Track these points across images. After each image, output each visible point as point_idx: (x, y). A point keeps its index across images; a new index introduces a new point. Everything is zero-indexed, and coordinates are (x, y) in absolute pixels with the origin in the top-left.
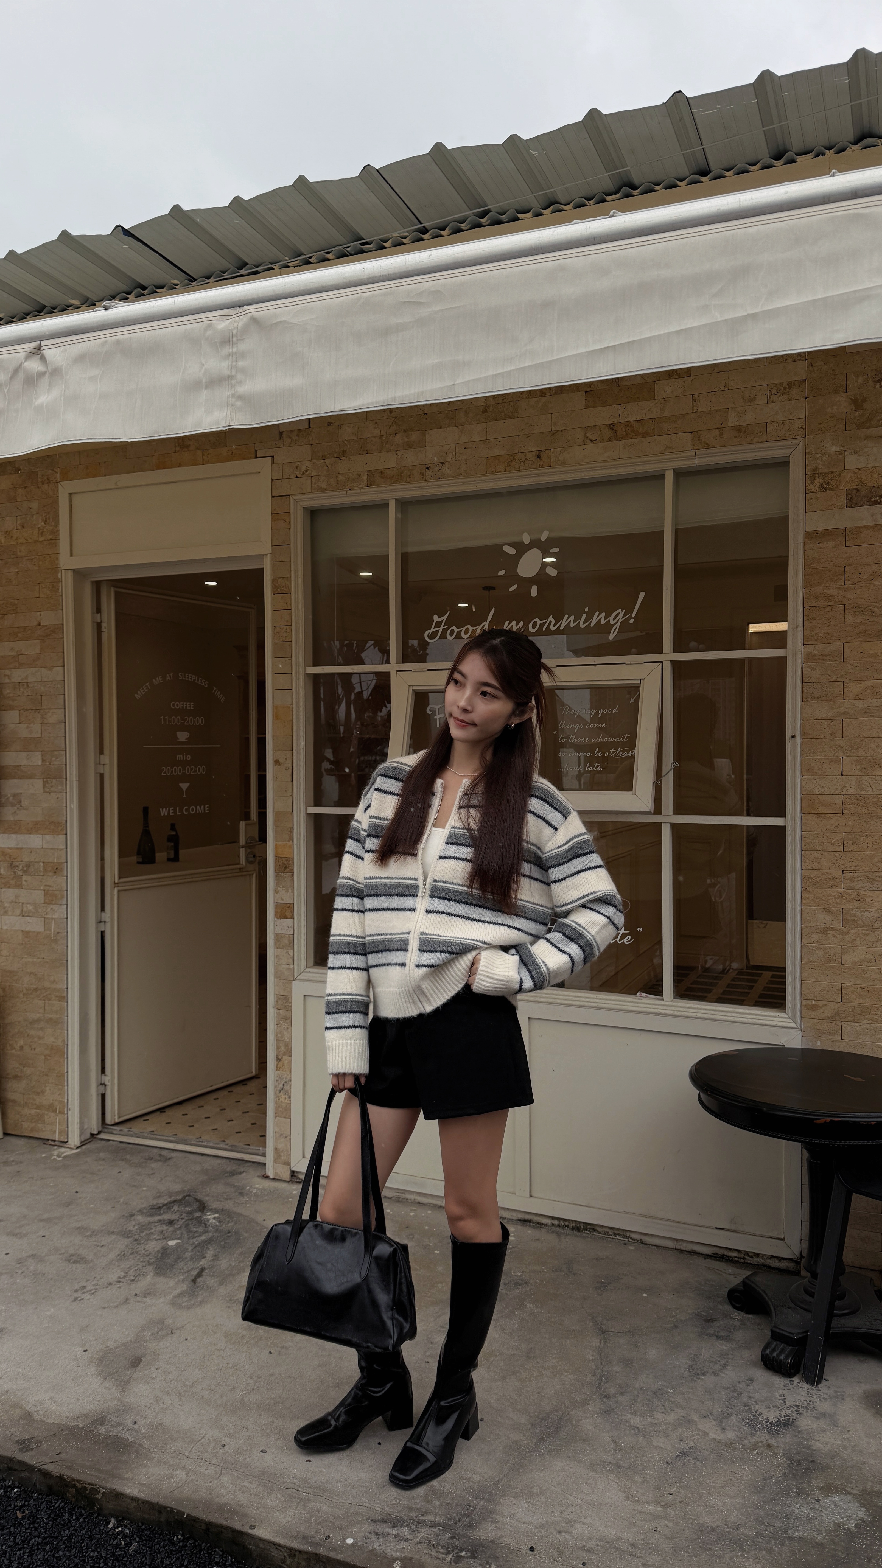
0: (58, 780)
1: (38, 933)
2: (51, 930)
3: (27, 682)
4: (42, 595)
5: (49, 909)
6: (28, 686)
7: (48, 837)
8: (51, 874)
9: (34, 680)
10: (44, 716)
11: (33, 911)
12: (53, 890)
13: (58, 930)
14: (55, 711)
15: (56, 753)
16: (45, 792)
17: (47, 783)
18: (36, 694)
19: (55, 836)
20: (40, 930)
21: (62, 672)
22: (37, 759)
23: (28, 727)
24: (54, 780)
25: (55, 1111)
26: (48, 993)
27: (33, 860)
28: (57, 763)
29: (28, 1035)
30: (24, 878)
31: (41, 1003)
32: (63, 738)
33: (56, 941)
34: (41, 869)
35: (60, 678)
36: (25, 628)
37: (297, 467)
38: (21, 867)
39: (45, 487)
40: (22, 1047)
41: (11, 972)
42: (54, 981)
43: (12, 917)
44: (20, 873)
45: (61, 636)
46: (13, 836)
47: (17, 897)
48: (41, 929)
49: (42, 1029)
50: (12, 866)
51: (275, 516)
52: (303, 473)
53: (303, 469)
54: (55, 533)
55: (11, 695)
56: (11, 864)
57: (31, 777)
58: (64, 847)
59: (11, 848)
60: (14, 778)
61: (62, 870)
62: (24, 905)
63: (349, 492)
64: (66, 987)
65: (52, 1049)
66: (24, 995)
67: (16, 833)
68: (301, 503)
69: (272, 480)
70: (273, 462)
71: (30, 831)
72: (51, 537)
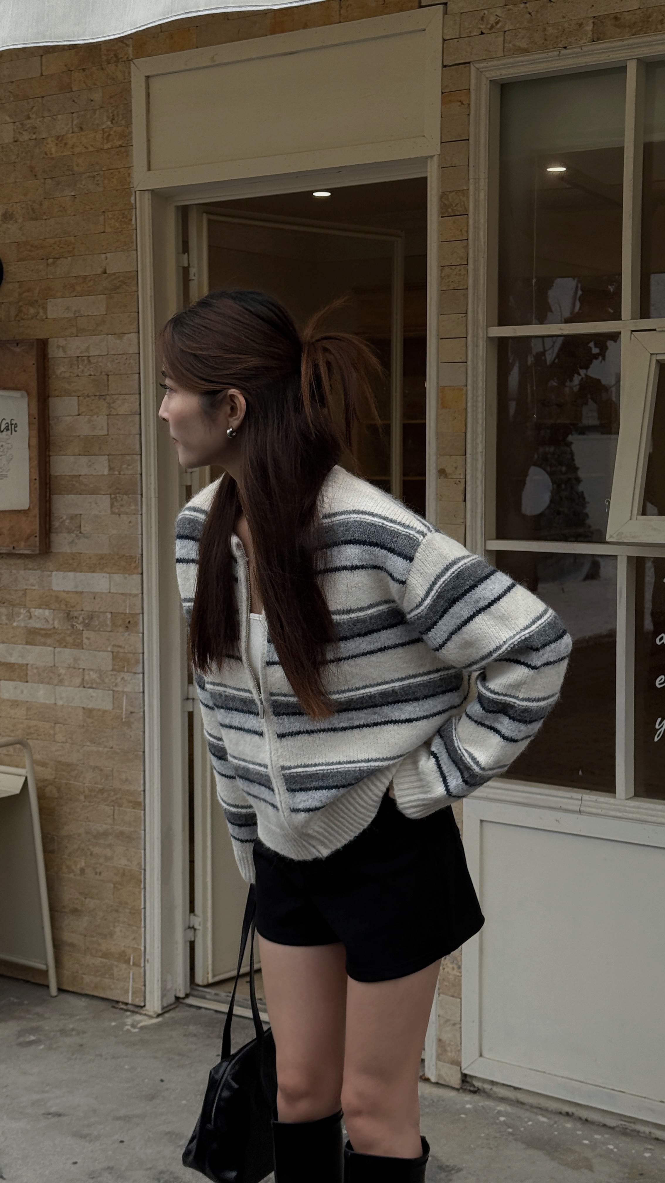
0: (130, 496)
1: (105, 712)
2: (122, 709)
3: (89, 357)
4: (108, 230)
5: (119, 679)
6: (89, 361)
7: (117, 578)
8: (121, 630)
9: (97, 353)
10: (112, 405)
11: (98, 680)
12: (124, 653)
13: (131, 709)
14: (127, 397)
15: (128, 458)
16: (113, 513)
17: (117, 501)
18: (101, 373)
19: (127, 575)
20: (107, 708)
21: (136, 341)
22: (102, 467)
23: (89, 421)
24: (125, 497)
25: (127, 962)
26: (118, 796)
27: (97, 609)
28: (130, 472)
29: (91, 854)
30: (86, 634)
31: (108, 810)
32: (138, 436)
33: (129, 724)
34: (109, 622)
35: (133, 349)
36: (85, 278)
37: (482, 19)
38: (81, 619)
39: (112, 67)
40: (82, 871)
41: (68, 765)
42: (127, 780)
43: (69, 688)
44: (80, 627)
45: (134, 288)
46: (71, 575)
47: (76, 660)
48: (109, 707)
49: (110, 846)
50: (69, 617)
51: (447, 96)
52: (492, 27)
53: (492, 20)
54: (126, 137)
55: (67, 375)
56: (68, 614)
57: (95, 491)
58: (140, 591)
59: (68, 592)
60: (70, 492)
61: (136, 624)
62: (86, 672)
63: (564, 52)
64: (142, 788)
65: (124, 874)
66: (85, 797)
67: (74, 570)
68: (488, 75)
69: (444, 40)
70: (445, 13)
71: (92, 569)
72: (120, 143)
